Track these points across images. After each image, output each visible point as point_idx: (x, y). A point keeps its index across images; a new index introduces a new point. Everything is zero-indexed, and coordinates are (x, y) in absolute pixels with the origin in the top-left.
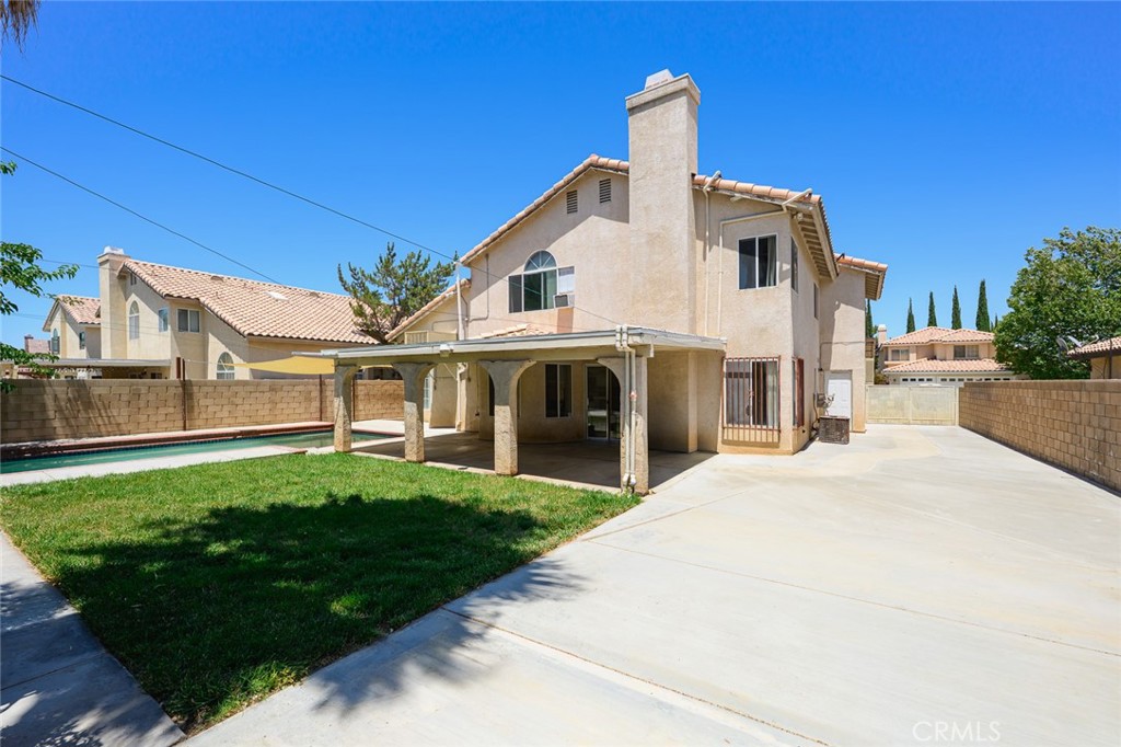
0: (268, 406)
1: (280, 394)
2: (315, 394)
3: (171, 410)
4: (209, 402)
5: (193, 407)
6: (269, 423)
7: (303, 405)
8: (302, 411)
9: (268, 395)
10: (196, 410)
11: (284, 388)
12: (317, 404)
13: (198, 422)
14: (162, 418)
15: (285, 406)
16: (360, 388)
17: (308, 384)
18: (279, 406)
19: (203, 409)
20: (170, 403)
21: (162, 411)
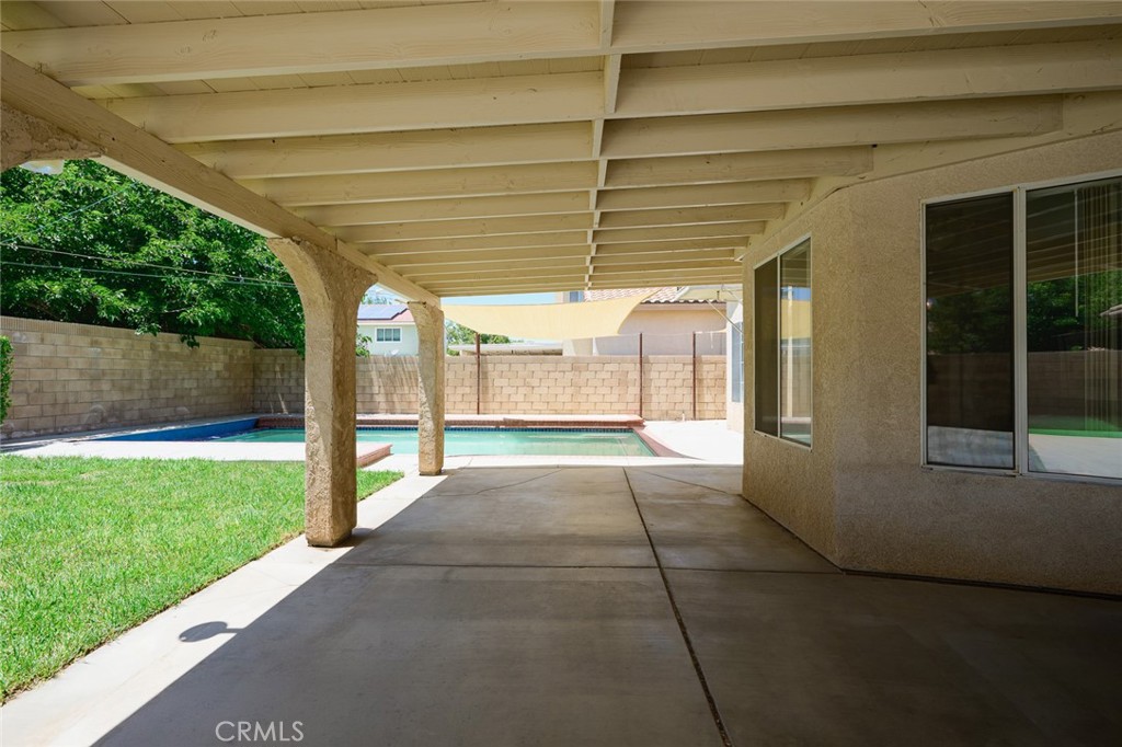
0: (569, 391)
1: (586, 375)
2: (634, 375)
3: (467, 390)
4: (504, 382)
5: (487, 387)
6: (571, 412)
7: (616, 391)
8: (614, 398)
9: (569, 375)
10: (491, 392)
11: (591, 367)
12: (634, 390)
13: (493, 406)
14: (459, 398)
15: (591, 391)
16: (706, 368)
17: (624, 361)
18: (584, 390)
19: (498, 391)
20: (467, 383)
21: (460, 391)
